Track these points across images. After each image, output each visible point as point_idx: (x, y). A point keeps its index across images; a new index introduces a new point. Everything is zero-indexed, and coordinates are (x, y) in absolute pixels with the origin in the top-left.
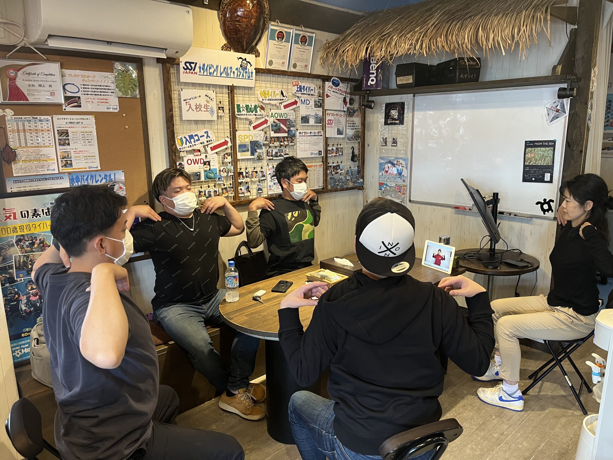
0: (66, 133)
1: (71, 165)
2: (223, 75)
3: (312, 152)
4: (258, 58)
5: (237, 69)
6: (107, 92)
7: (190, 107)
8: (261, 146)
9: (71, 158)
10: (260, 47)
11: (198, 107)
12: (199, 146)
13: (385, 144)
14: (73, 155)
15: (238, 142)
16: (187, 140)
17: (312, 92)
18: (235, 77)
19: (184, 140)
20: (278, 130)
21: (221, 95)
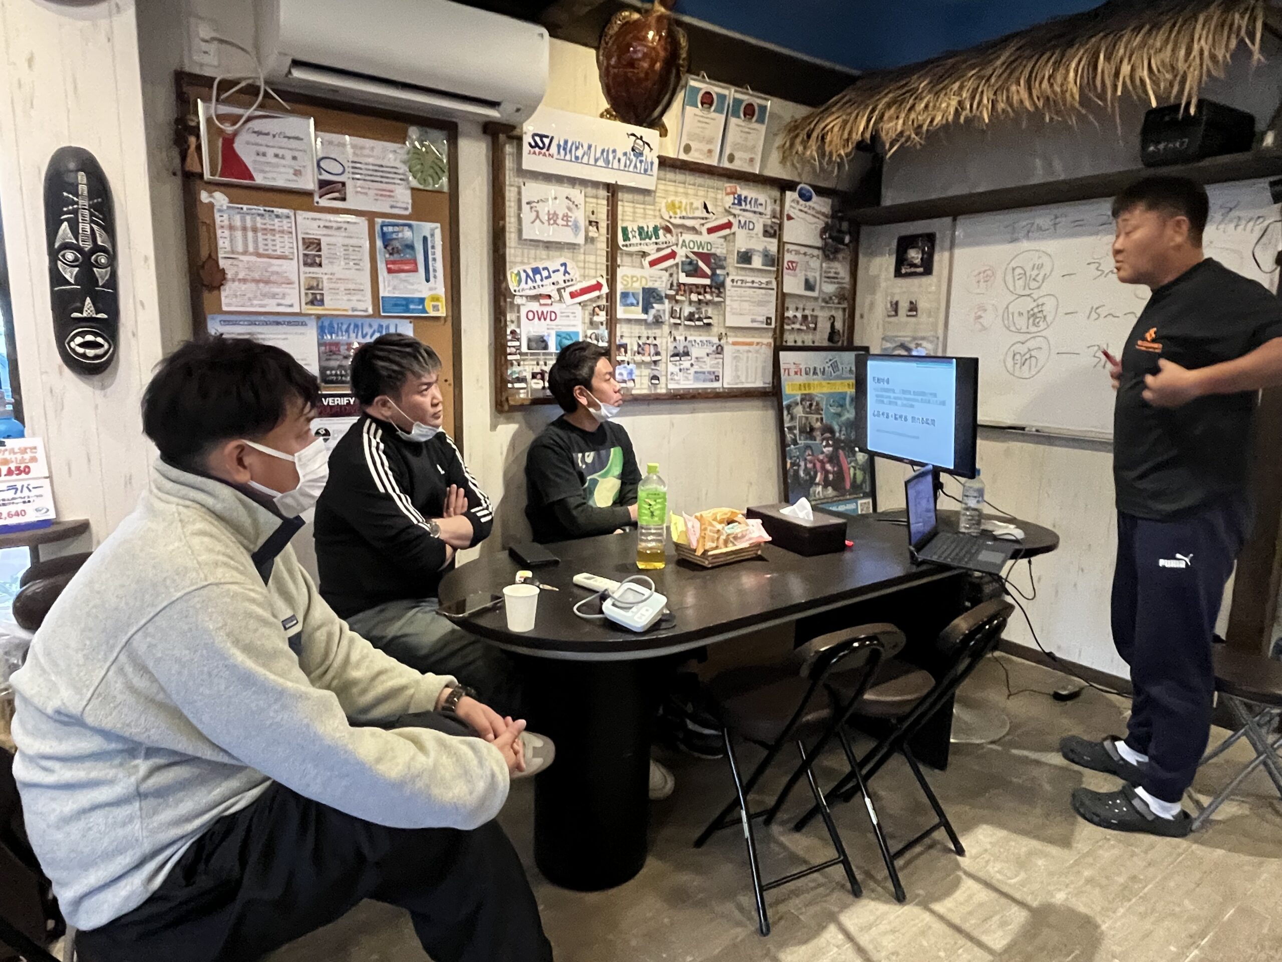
0: (318, 245)
1: (322, 302)
2: (598, 164)
3: (754, 317)
4: (663, 139)
5: (625, 154)
6: (393, 178)
7: (538, 216)
8: (661, 298)
9: (322, 290)
10: (670, 119)
11: (553, 218)
12: (548, 289)
13: (893, 313)
14: (326, 285)
15: (620, 288)
16: (528, 276)
17: (760, 209)
18: (622, 167)
19: (523, 275)
20: (694, 271)
21: (594, 200)
